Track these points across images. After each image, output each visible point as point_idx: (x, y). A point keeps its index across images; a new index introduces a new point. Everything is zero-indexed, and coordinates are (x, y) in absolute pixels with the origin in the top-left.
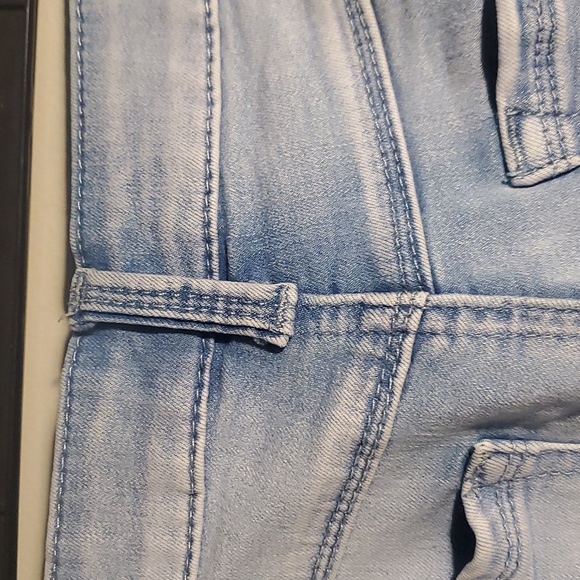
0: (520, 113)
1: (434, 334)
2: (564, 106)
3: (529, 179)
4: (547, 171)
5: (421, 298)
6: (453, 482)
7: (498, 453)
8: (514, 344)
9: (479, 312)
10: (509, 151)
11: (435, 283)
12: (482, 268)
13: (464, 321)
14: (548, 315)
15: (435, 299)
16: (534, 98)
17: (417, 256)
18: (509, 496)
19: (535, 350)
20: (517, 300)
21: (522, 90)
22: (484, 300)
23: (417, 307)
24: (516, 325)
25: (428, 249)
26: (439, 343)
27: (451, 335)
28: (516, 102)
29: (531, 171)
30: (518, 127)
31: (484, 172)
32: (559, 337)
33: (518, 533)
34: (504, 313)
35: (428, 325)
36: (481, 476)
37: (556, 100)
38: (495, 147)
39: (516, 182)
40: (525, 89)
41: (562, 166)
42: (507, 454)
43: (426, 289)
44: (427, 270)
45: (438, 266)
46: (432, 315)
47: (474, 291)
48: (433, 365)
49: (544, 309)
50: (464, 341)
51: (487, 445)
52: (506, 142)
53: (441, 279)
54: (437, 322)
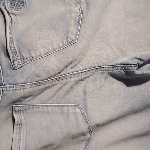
0: (14, 60)
1: (4, 91)
2: (19, 59)
3: (16, 68)
4: (18, 67)
5: (2, 86)
6: (11, 112)
7: (16, 106)
8: (15, 91)
9: (10, 87)
10: (13, 65)
11: (4, 85)
12: (11, 81)
13: (8, 89)
14: (18, 87)
15: (4, 86)
16: (15, 58)
17: (2, 81)
18: (20, 113)
19: (17, 91)
20: (14, 85)
21: (13, 57)
22: (10, 86)
23: (2, 88)
24: (15, 88)
25: (3, 80)
26: (5, 92)
27: (7, 91)
28: (13, 59)
29: (16, 67)
30: (14, 62)
31: (11, 68)
32: (20, 89)
33: (22, 118)
34: (13, 87)
35: (4, 90)
36: (15, 110)
37: (18, 58)
38: (12, 65)
39: (15, 69)
40: (14, 57)
41: (20, 66)
42: (18, 107)
43: (3, 85)
44: (3, 83)
45: (5, 82)
46: (4, 88)
47: (9, 85)
48: (5, 95)
49: (18, 86)
50: (8, 91)
51: (15, 105)
52: (13, 64)
53: (5, 84)
54: (5, 89)
